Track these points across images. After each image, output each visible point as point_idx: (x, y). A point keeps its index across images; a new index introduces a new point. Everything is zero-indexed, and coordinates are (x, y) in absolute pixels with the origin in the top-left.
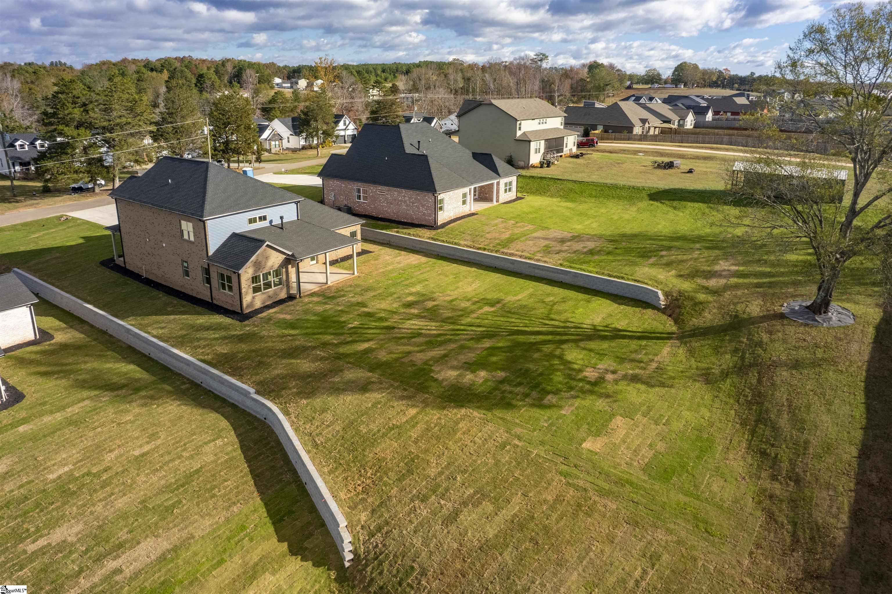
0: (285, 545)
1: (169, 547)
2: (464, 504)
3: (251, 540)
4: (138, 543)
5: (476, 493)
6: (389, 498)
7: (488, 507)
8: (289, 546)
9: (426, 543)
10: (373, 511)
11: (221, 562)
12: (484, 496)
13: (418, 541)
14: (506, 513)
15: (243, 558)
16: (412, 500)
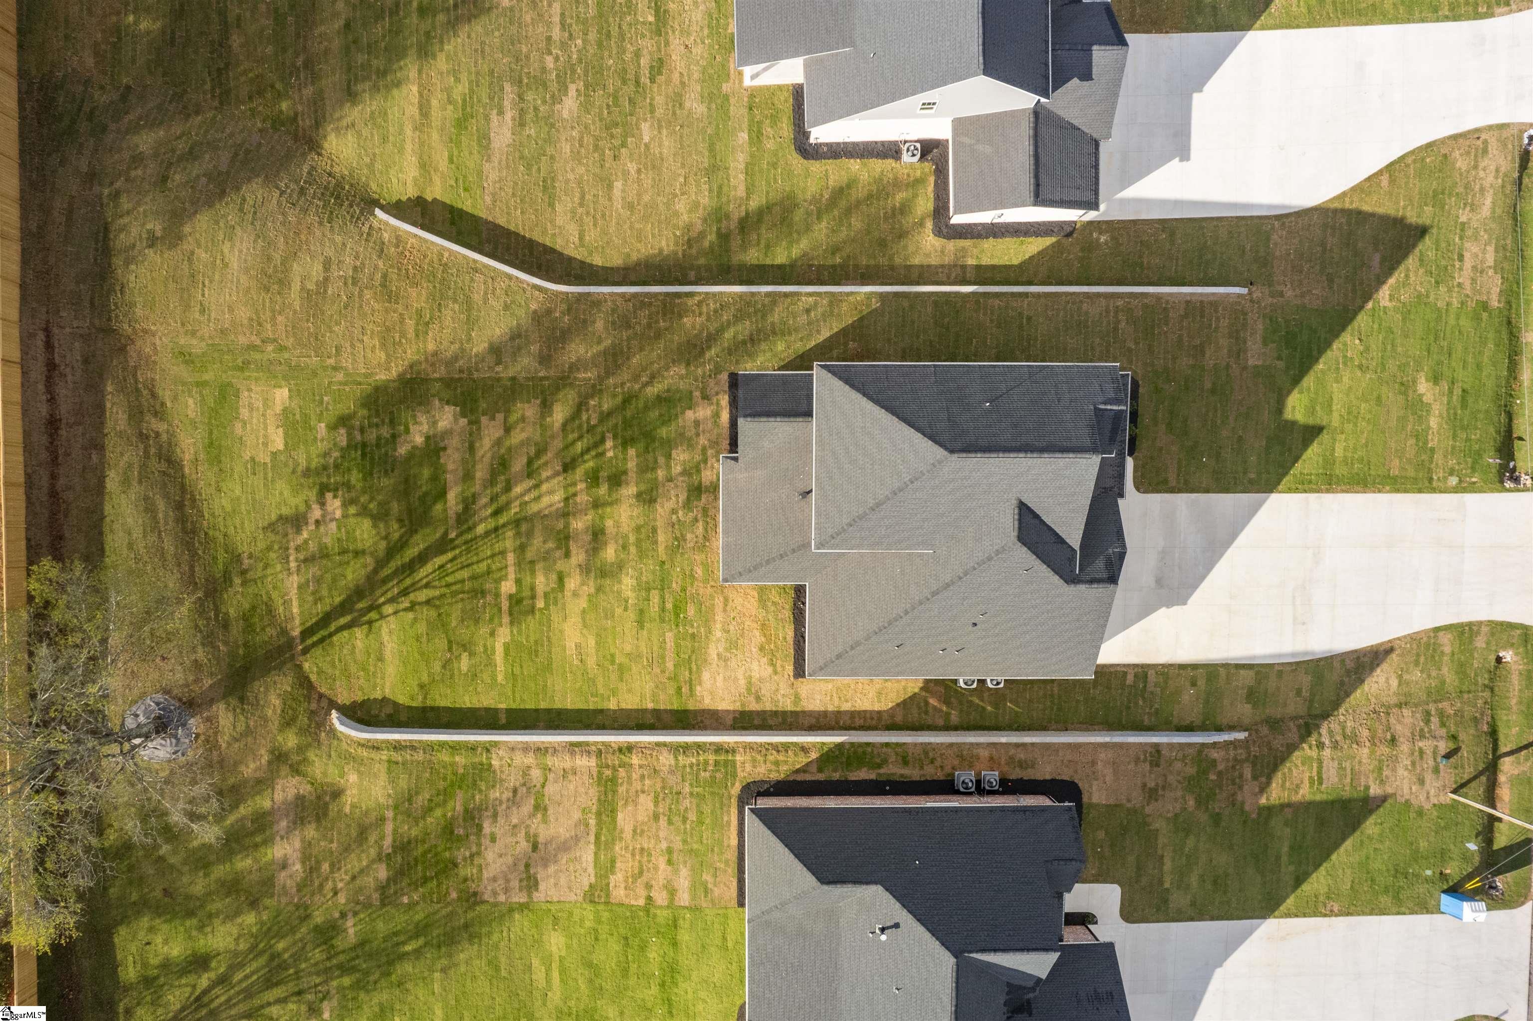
0: (430, 199)
1: (492, 146)
2: (326, 279)
3: (452, 186)
4: (513, 134)
5: (325, 291)
6: (380, 257)
7: (311, 286)
8: (425, 200)
9: (332, 241)
10: (383, 243)
11: (451, 161)
12: (318, 293)
13: (338, 239)
14: (296, 286)
15: (442, 173)
16: (363, 264)
